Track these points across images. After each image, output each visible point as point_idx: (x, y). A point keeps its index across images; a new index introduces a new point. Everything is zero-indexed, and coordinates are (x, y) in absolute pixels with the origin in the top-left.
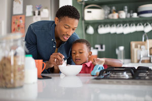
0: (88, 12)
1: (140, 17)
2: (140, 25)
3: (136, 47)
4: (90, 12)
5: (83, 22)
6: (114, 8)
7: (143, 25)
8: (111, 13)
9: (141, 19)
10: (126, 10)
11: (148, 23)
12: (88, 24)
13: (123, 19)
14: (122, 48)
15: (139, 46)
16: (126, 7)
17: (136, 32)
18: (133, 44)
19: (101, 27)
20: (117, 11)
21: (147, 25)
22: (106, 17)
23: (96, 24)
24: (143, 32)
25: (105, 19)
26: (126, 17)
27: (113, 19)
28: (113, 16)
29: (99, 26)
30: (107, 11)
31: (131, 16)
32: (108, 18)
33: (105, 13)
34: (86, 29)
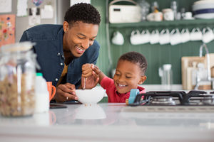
0: (115, 10)
1: (197, 19)
2: (196, 31)
3: (191, 65)
4: (119, 10)
5: (107, 25)
6: (156, 4)
7: (202, 30)
8: (150, 11)
9: (198, 22)
10: (175, 7)
11: (209, 28)
12: (114, 29)
13: (170, 21)
14: (168, 67)
15: (194, 64)
16: (175, 3)
17: (190, 42)
18: (186, 60)
19: (136, 33)
20: (160, 10)
21: (207, 31)
22: (144, 18)
23: (128, 29)
24: (201, 42)
25: (142, 21)
26: (175, 19)
27: (154, 22)
28: (154, 17)
29: (133, 33)
30: (145, 10)
31: (182, 17)
32: (146, 20)
33: (141, 12)
34: (112, 37)
